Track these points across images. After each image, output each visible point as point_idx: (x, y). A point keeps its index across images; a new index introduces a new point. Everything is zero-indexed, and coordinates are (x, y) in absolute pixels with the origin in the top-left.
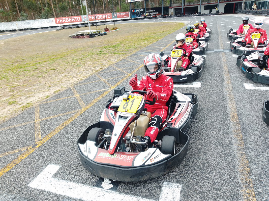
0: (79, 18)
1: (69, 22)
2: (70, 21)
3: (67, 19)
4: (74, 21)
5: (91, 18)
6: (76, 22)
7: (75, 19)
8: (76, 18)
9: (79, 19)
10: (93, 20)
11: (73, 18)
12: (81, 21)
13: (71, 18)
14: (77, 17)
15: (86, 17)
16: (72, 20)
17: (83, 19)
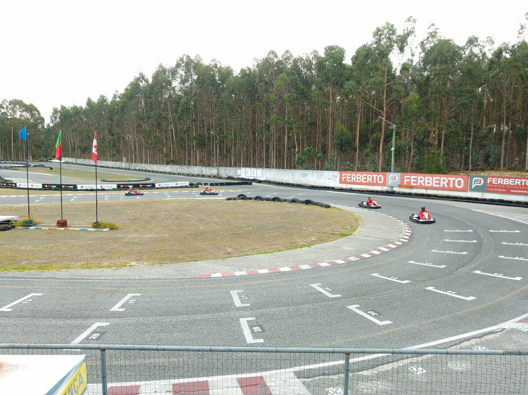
0: (380, 178)
1: (361, 184)
2: (363, 181)
3: (359, 177)
4: (371, 182)
5: (409, 180)
6: (373, 184)
7: (373, 177)
8: (375, 176)
9: (380, 180)
10: (412, 187)
11: (371, 175)
12: (384, 184)
13: (366, 175)
14: (377, 176)
15: (397, 178)
16: (368, 179)
17: (390, 182)
